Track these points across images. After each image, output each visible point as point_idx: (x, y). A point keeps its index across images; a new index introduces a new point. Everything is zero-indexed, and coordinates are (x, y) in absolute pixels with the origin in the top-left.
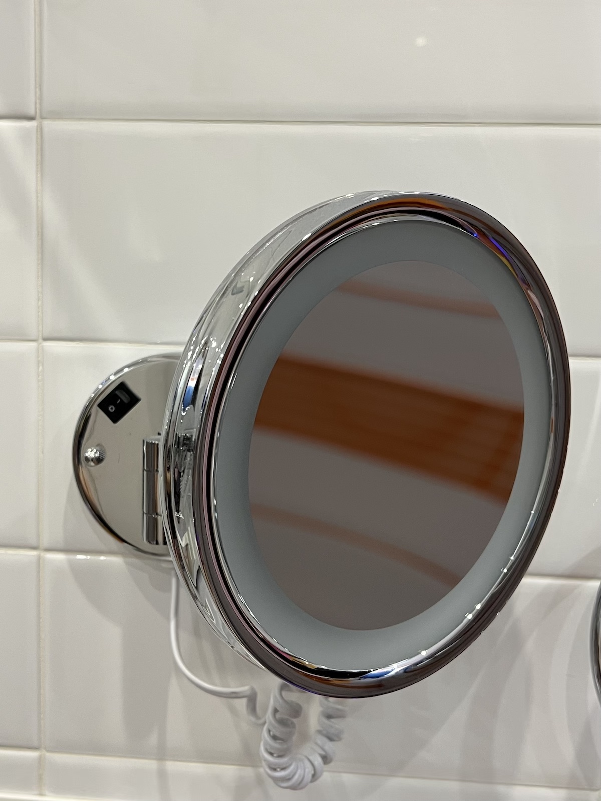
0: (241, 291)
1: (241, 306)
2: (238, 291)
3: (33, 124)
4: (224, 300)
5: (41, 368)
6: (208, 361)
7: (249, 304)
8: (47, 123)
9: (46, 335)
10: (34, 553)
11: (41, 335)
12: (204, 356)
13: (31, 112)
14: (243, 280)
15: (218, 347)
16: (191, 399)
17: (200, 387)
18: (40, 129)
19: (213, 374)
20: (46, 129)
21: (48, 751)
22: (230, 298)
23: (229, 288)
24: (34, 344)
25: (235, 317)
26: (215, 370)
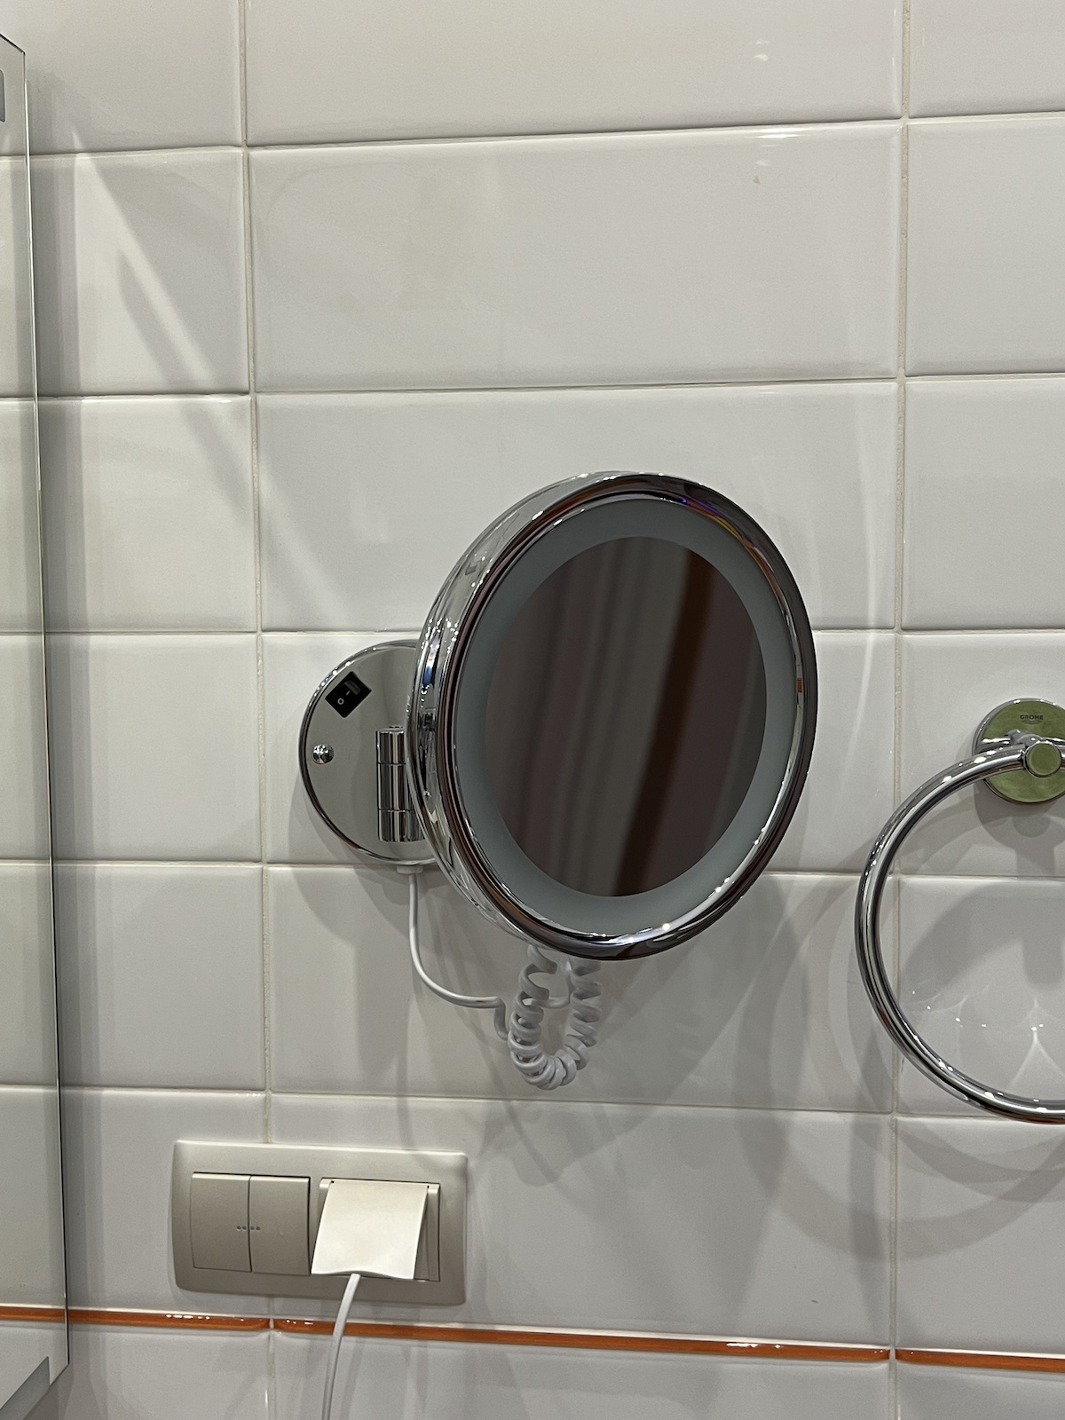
0: (473, 570)
1: (473, 585)
2: (470, 571)
3: (247, 398)
4: (458, 581)
5: (260, 661)
6: (444, 641)
7: (481, 582)
8: (260, 397)
9: (266, 625)
10: (257, 866)
11: (259, 626)
12: (441, 637)
13: (245, 386)
14: (476, 560)
15: (452, 627)
16: (429, 678)
17: (438, 667)
18: (255, 404)
19: (449, 652)
20: (259, 403)
21: (274, 1092)
22: (464, 578)
23: (463, 568)
24: (253, 636)
25: (467, 595)
26: (450, 649)
